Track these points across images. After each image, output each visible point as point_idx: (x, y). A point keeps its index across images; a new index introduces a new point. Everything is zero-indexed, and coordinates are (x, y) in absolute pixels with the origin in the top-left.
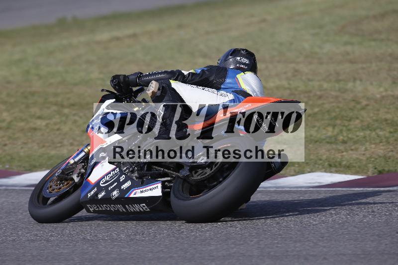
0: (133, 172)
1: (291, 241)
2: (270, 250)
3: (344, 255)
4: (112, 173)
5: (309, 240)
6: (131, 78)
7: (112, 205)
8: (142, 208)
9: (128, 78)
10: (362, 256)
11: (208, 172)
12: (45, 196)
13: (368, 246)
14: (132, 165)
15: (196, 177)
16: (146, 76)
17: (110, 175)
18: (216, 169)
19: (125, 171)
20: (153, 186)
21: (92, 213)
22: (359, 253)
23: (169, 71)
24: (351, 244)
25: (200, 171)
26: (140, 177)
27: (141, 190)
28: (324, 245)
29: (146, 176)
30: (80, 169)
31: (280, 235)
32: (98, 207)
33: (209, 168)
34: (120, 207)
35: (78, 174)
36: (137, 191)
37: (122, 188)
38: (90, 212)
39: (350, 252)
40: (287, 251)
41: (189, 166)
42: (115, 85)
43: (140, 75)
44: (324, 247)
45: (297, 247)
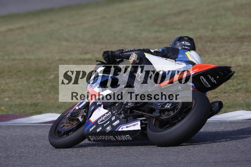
0: (120, 114)
1: (122, 156)
2: (109, 162)
3: (156, 164)
4: (106, 115)
5: (133, 156)
6: (116, 53)
7: (106, 136)
8: (127, 138)
9: (114, 53)
10: (167, 165)
11: (172, 114)
12: (60, 130)
13: (171, 158)
14: (119, 110)
15: (164, 117)
16: (126, 52)
17: (105, 116)
18: (177, 112)
19: (115, 113)
20: (135, 123)
21: (92, 141)
22: (165, 163)
23: (142, 49)
24: (160, 158)
25: (166, 113)
26: (126, 118)
27: (127, 126)
28: (144, 158)
29: (129, 117)
30: (83, 113)
31: (115, 152)
32: (96, 138)
33: (172, 111)
34: (112, 138)
35: (82, 116)
36: (123, 126)
37: (113, 124)
38: (91, 141)
39: (159, 162)
40: (120, 163)
41: (159, 110)
42: (105, 57)
43: (122, 51)
44: (143, 159)
45: (126, 160)
